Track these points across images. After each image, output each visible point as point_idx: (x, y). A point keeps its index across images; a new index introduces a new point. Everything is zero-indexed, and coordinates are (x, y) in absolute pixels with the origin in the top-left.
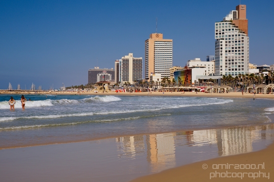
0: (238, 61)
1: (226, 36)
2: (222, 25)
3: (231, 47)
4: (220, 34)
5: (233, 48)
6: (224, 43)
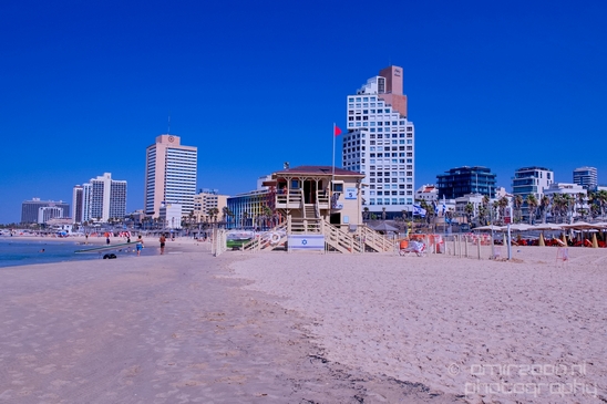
0: (398, 177)
1: (373, 123)
2: (362, 102)
3: (384, 146)
4: (359, 118)
5: (387, 149)
6: (368, 139)
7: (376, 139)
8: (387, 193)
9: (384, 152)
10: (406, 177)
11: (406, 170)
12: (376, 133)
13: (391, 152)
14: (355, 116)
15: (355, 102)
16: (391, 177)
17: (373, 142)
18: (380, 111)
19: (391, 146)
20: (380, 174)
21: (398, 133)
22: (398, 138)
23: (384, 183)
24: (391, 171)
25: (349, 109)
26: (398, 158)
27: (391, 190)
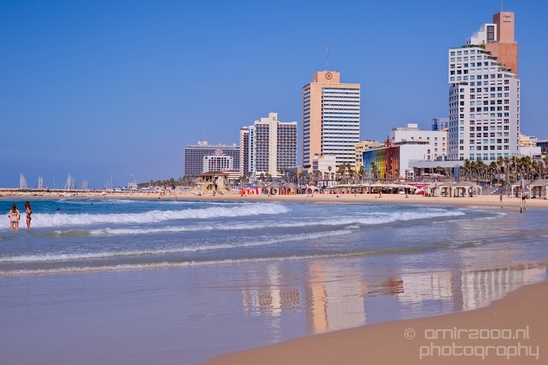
0: (496, 131)
1: (473, 76)
2: (463, 55)
3: (483, 100)
4: (459, 72)
5: (486, 103)
6: (467, 92)
7: (475, 93)
8: (486, 148)
9: (483, 106)
10: (503, 131)
11: (503, 125)
12: (476, 87)
13: (489, 106)
14: (456, 69)
15: (456, 56)
16: (489, 131)
17: (472, 97)
18: (479, 64)
19: (489, 99)
20: (479, 129)
21: (496, 86)
22: (496, 92)
23: (482, 138)
24: (489, 125)
25: (450, 63)
26: (496, 112)
27: (489, 144)
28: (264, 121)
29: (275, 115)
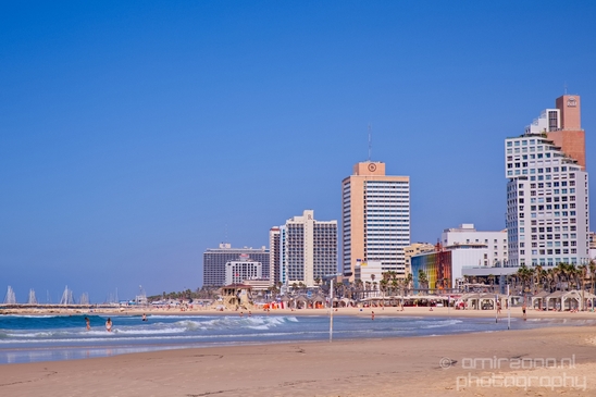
0: (561, 232)
1: (533, 170)
2: (521, 146)
3: (545, 196)
4: (518, 165)
5: (549, 200)
6: (527, 188)
7: (537, 189)
8: (550, 252)
9: (545, 204)
10: (569, 232)
11: (569, 225)
12: (537, 182)
13: (553, 203)
14: (513, 162)
15: (514, 147)
16: (553, 233)
17: (533, 193)
18: (540, 156)
19: (553, 196)
20: (542, 230)
21: (560, 181)
22: (560, 187)
23: (546, 240)
24: (553, 226)
25: (507, 155)
27: (554, 248)
28: (297, 220)
29: (311, 212)
